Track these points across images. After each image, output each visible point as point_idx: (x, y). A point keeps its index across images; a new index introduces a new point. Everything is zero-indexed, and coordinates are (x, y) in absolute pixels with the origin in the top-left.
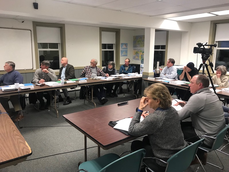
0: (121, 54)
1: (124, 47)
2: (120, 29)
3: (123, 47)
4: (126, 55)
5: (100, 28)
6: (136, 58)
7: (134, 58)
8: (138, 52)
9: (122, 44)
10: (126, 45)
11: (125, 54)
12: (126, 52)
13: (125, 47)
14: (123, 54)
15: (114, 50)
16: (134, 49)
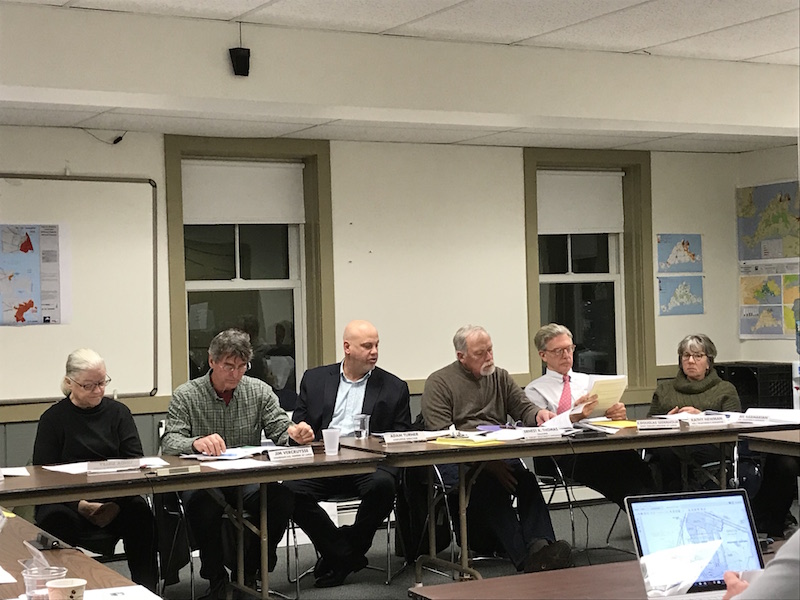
0: (665, 301)
1: (680, 255)
2: (648, 153)
3: (672, 256)
4: (698, 310)
5: (527, 150)
6: (758, 325)
7: (748, 325)
8: (772, 286)
9: (665, 239)
10: (691, 243)
11: (684, 300)
12: (696, 286)
13: (687, 258)
14: (674, 303)
15: (616, 275)
16: (747, 270)
